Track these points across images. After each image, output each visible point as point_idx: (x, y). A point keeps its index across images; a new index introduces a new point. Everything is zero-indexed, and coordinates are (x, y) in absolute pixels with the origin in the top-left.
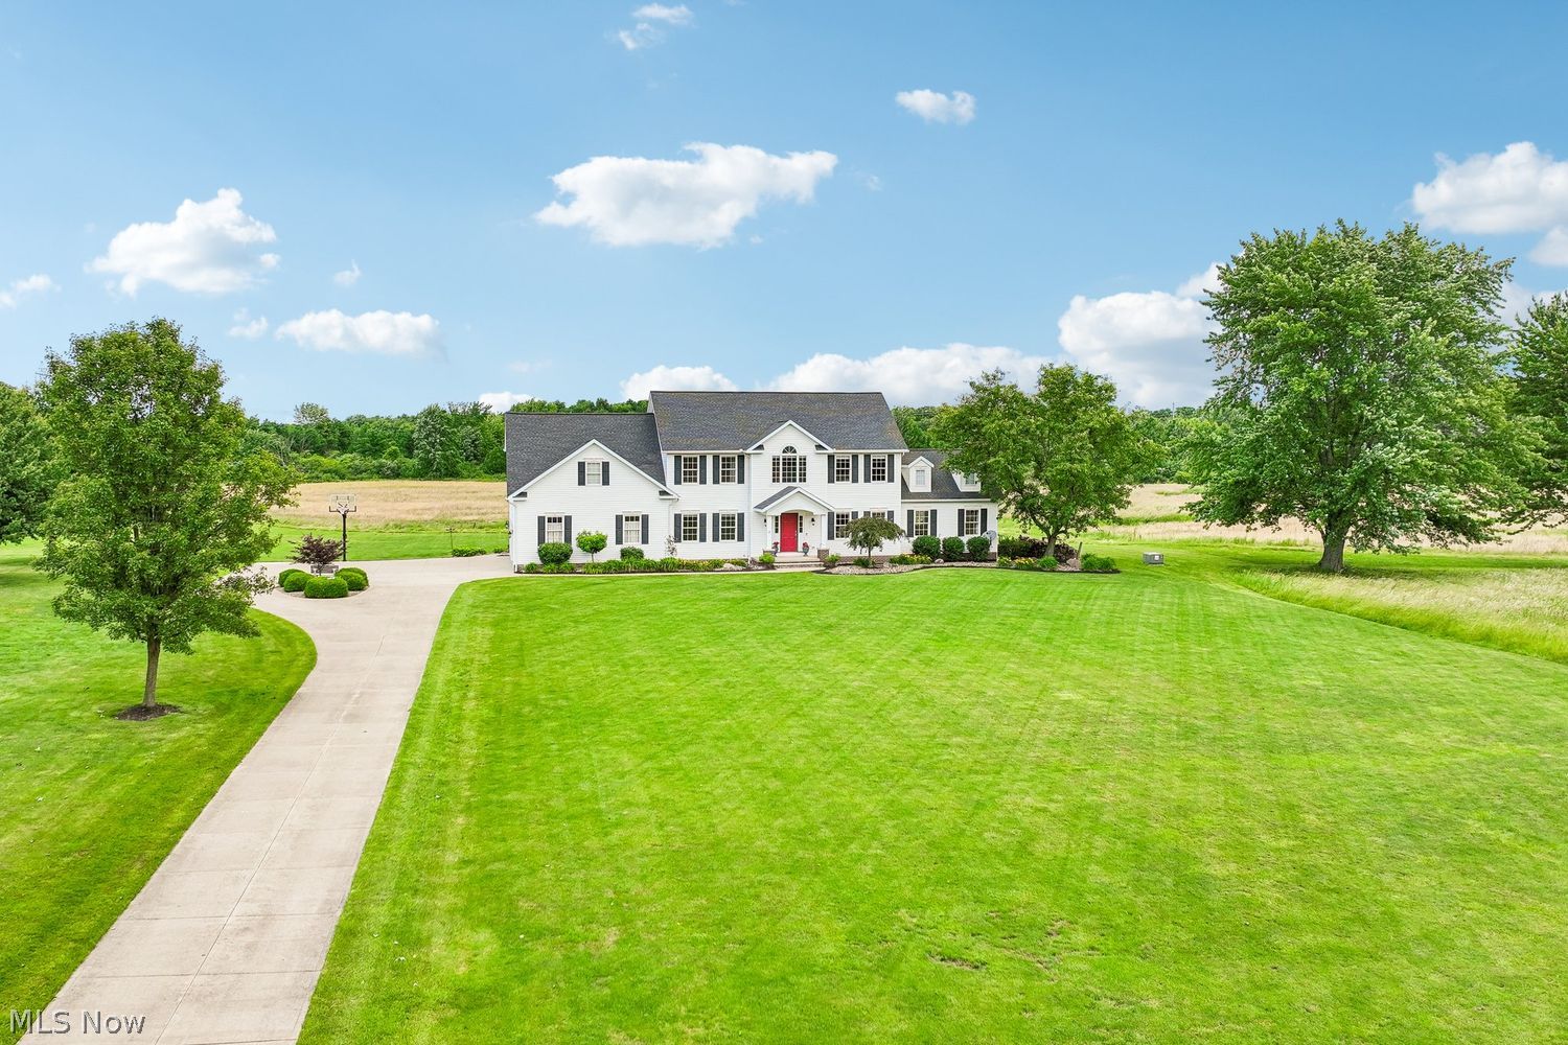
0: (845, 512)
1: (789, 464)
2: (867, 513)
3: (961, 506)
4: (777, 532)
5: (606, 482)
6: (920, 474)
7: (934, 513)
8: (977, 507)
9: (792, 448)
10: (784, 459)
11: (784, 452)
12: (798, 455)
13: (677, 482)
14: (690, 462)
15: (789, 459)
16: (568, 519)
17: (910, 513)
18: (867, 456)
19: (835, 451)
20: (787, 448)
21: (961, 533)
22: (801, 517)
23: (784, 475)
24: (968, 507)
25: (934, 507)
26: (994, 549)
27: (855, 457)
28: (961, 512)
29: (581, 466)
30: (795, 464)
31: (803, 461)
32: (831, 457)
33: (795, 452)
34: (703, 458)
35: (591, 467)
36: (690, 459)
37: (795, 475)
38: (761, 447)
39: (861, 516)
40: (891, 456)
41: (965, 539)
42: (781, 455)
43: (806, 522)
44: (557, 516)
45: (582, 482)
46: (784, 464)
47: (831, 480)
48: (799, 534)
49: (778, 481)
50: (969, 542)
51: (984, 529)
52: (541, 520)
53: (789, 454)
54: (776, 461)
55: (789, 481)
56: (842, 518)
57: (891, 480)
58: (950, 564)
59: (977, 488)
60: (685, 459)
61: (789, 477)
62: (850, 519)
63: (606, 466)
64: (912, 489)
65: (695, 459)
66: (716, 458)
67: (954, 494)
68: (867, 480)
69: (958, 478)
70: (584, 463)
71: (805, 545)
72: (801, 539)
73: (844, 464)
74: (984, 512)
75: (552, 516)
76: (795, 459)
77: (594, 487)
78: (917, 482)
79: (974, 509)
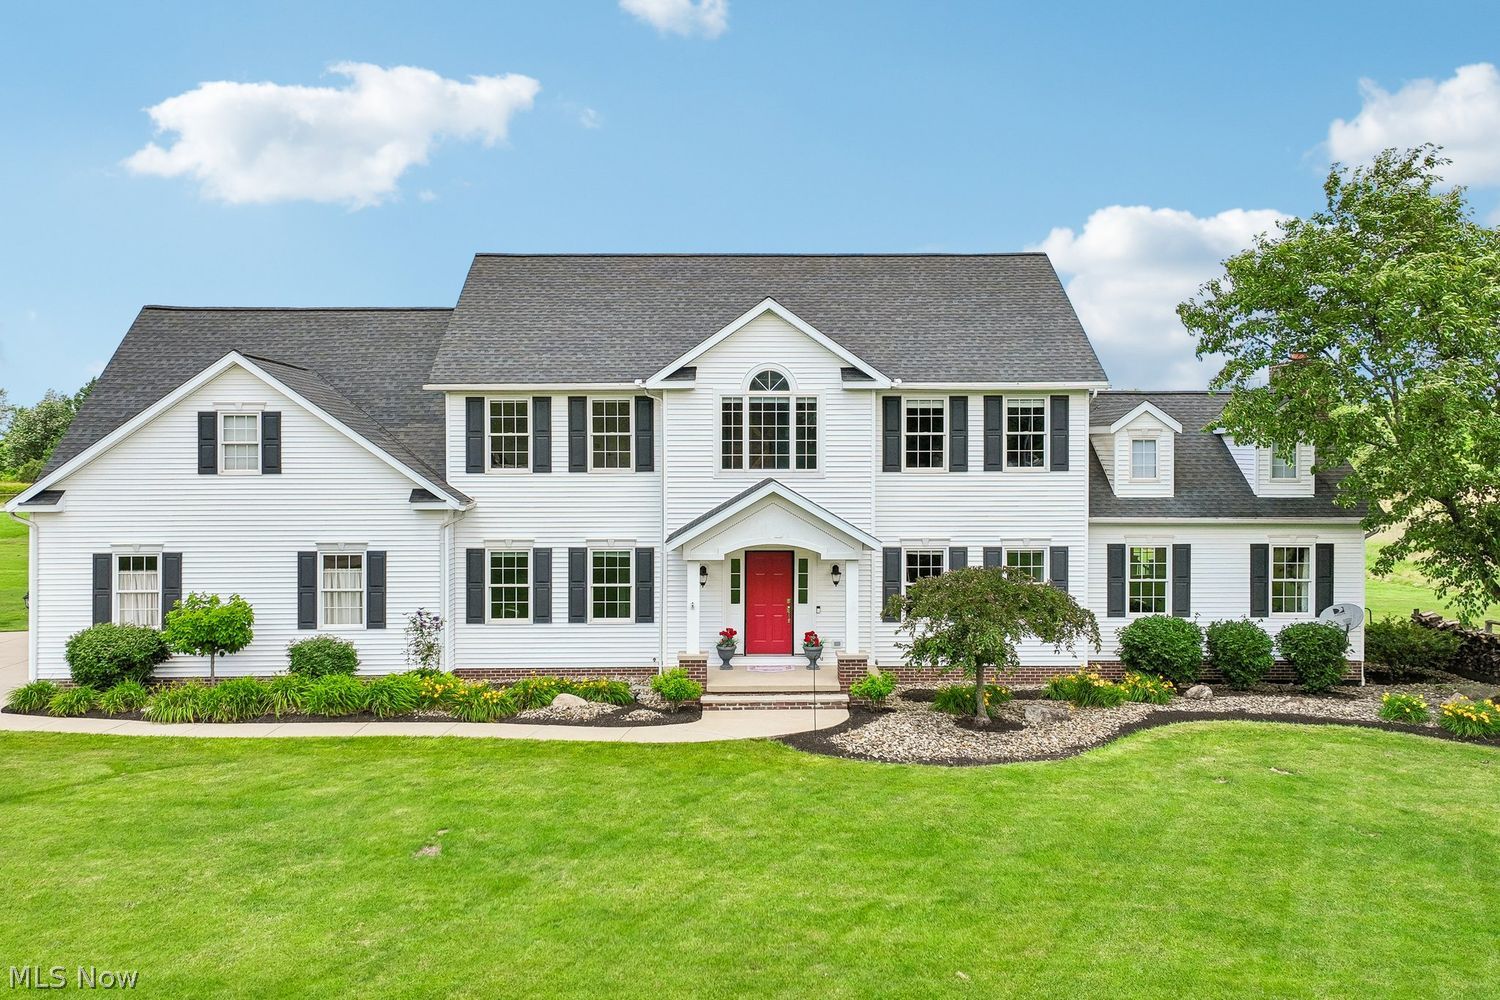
0: (931, 548)
1: (769, 419)
2: (992, 554)
3: (1261, 537)
4: (735, 599)
5: (272, 464)
6: (1145, 449)
7: (1183, 553)
8: (1305, 537)
9: (776, 376)
10: (753, 406)
11: (754, 386)
12: (793, 395)
13: (474, 465)
14: (509, 415)
15: (769, 406)
16: (173, 563)
17: (1116, 553)
18: (992, 401)
19: (898, 383)
20: (762, 376)
21: (1259, 608)
22: (804, 564)
23: (754, 448)
24: (1280, 537)
25: (1181, 537)
26: (1356, 651)
27: (959, 402)
28: (1259, 553)
29: (207, 424)
30: (784, 419)
31: (808, 410)
32: (890, 403)
33: (785, 386)
34: (543, 403)
35: (234, 425)
36: (509, 407)
37: (784, 448)
38: (687, 372)
39: (975, 560)
40: (1060, 401)
41: (1273, 625)
42: (747, 395)
43: (817, 579)
44: (145, 552)
45: (207, 464)
46: (754, 419)
47: (890, 464)
48: (798, 607)
49: (739, 464)
50: (1285, 637)
51: (1325, 598)
52: (101, 563)
53: (769, 393)
54: (730, 412)
55: (769, 464)
56: (924, 564)
57: (1061, 463)
58: (1232, 702)
59: (1304, 487)
60: (495, 408)
61: (770, 454)
62: (946, 567)
63: (272, 423)
64: (1124, 487)
65: (522, 408)
66: (577, 403)
67: (1240, 503)
68: (992, 464)
69: (1253, 462)
70: (214, 415)
71: (811, 639)
72: (804, 619)
73: (925, 420)
74: (1326, 553)
75: (130, 553)
76: (785, 407)
77: (240, 479)
78: (1135, 472)
79: (1299, 543)
